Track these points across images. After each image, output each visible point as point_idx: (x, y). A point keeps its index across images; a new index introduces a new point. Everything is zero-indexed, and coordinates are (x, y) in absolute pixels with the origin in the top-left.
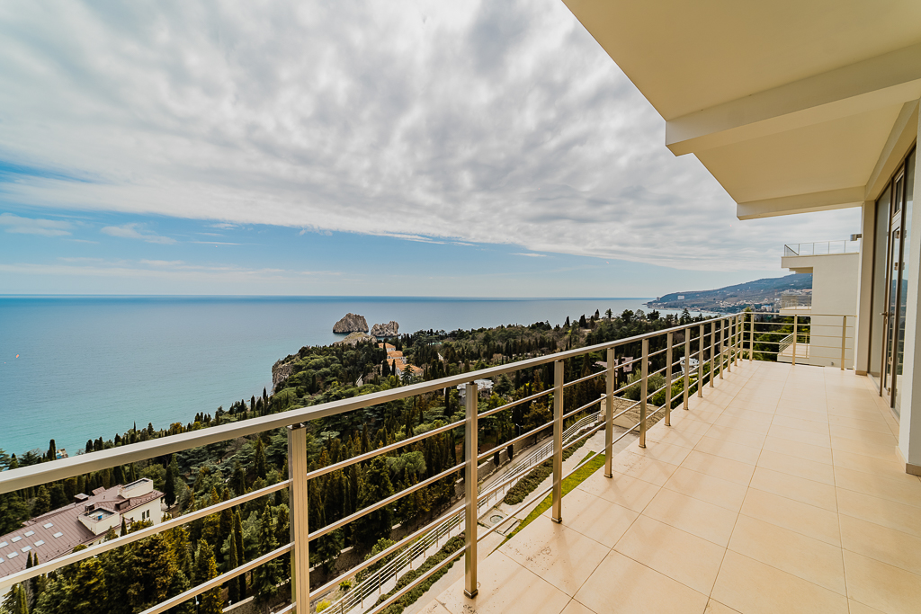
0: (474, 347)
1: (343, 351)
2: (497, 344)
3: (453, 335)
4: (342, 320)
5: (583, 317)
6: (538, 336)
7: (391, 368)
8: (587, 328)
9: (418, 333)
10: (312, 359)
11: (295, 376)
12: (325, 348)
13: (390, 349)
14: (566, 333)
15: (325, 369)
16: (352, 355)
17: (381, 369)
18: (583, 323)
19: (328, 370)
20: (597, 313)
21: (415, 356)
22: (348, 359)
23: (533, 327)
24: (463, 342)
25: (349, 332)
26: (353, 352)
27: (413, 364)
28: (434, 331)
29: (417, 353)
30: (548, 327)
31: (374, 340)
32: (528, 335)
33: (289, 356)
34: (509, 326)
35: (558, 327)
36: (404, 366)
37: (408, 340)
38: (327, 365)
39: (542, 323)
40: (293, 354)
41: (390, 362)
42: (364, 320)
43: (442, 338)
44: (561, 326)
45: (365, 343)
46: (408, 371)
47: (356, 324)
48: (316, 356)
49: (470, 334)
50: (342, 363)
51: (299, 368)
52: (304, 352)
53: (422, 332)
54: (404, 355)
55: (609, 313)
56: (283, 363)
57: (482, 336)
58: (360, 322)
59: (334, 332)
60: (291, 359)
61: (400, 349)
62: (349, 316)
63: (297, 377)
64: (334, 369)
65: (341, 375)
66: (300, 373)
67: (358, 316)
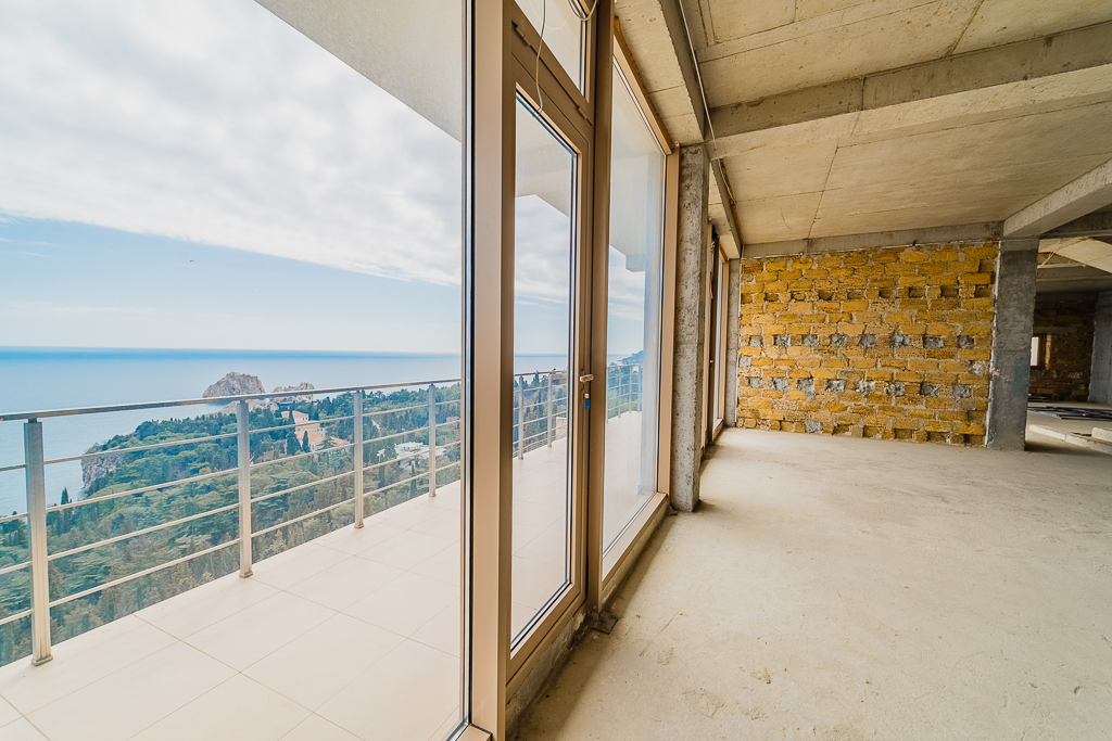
0: (422, 410)
1: (221, 425)
2: (451, 406)
3: (394, 398)
4: (219, 383)
7: (301, 443)
10: (162, 439)
11: (130, 466)
12: (187, 422)
13: (300, 419)
15: (187, 453)
17: (285, 446)
19: (192, 453)
21: (338, 425)
24: (407, 406)
27: (335, 436)
31: (274, 408)
33: (116, 438)
36: (320, 440)
37: (328, 406)
40: (124, 433)
41: (300, 435)
42: (258, 381)
43: (378, 401)
45: (259, 412)
46: (326, 444)
48: (170, 434)
49: (417, 395)
51: (137, 454)
52: (145, 429)
54: (322, 425)
56: (105, 448)
57: (432, 396)
58: (251, 385)
60: (120, 442)
61: (316, 417)
62: (232, 376)
63: (133, 468)
64: (204, 450)
65: (217, 458)
66: (139, 461)
67: (248, 376)
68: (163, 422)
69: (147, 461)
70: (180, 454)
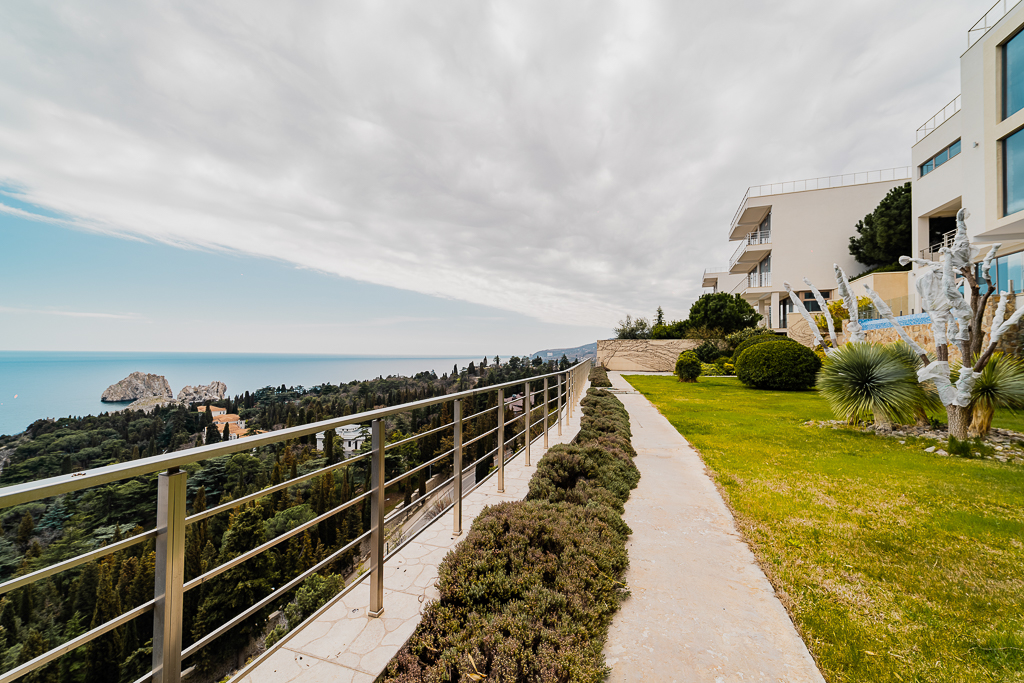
0: (347, 401)
1: (128, 420)
2: (377, 396)
3: (314, 390)
4: (120, 383)
5: (472, 364)
6: (426, 385)
7: (222, 432)
8: (476, 375)
9: (264, 389)
10: (58, 436)
12: (89, 419)
13: (218, 412)
14: (455, 381)
15: (89, 450)
16: (147, 425)
17: (205, 437)
18: (472, 369)
19: (96, 449)
20: (485, 359)
21: (260, 417)
22: (138, 431)
23: (418, 376)
24: (331, 397)
25: (135, 399)
26: (146, 421)
28: (288, 388)
29: (264, 413)
30: (435, 377)
32: (413, 385)
34: (389, 377)
35: (445, 376)
37: (248, 400)
38: (92, 443)
39: (427, 372)
41: (221, 428)
42: (164, 381)
43: (298, 396)
44: (448, 376)
45: (171, 407)
46: (251, 433)
47: (149, 387)
48: (68, 431)
49: (340, 387)
50: (126, 437)
51: (31, 452)
52: (38, 428)
53: (269, 389)
54: (242, 418)
55: (497, 359)
57: (357, 388)
58: (156, 385)
59: (104, 400)
60: (7, 441)
61: (234, 411)
62: (136, 376)
63: (25, 467)
64: (108, 446)
65: (126, 452)
66: (33, 459)
67: (154, 376)
68: (61, 420)
69: (41, 460)
70: (82, 452)
